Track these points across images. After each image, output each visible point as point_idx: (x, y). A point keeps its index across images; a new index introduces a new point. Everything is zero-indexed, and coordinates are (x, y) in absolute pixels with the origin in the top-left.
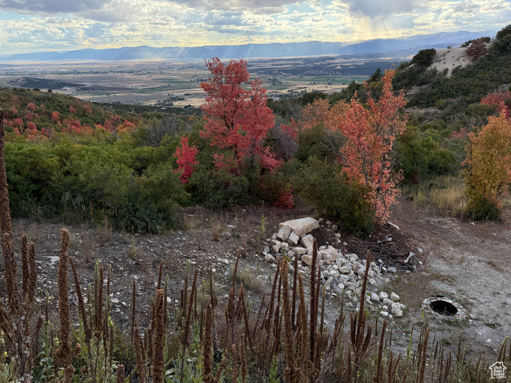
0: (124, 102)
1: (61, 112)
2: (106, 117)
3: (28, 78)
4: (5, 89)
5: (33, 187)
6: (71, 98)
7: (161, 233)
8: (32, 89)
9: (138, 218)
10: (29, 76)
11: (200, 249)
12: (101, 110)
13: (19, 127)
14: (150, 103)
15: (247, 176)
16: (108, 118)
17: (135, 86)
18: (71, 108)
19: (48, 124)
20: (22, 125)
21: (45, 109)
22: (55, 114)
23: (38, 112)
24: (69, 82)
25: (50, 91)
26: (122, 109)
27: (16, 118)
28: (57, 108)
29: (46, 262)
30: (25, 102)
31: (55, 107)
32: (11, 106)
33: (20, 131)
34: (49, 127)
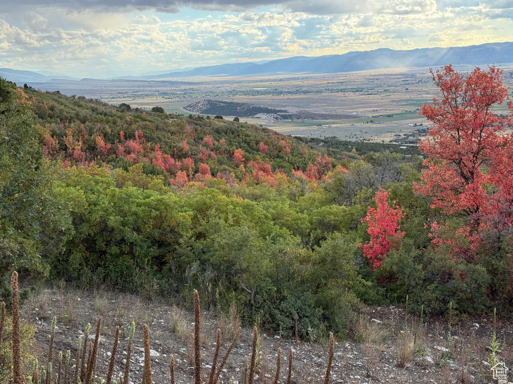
0: (342, 137)
1: (247, 151)
2: (310, 159)
3: (211, 101)
4: (178, 116)
5: (154, 251)
6: (265, 130)
7: (315, 341)
8: (212, 116)
9: (282, 311)
10: (213, 99)
11: (368, 376)
12: (305, 149)
13: (188, 170)
14: (382, 139)
15: (487, 264)
16: (314, 160)
17: (362, 112)
18: (262, 144)
19: (227, 167)
20: (192, 168)
21: (226, 146)
22: (239, 153)
23: (216, 150)
24: (265, 106)
25: (237, 120)
26: (338, 148)
27: (185, 158)
28: (242, 144)
29: (136, 355)
30: (201, 136)
31: (239, 143)
32: (182, 140)
33: (188, 176)
34: (227, 172)
